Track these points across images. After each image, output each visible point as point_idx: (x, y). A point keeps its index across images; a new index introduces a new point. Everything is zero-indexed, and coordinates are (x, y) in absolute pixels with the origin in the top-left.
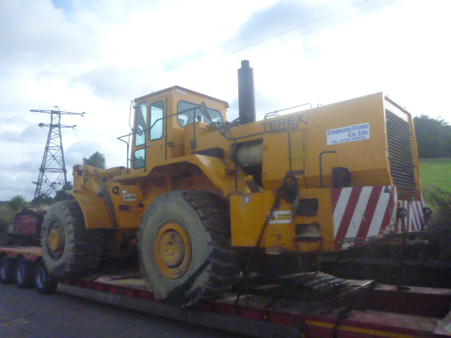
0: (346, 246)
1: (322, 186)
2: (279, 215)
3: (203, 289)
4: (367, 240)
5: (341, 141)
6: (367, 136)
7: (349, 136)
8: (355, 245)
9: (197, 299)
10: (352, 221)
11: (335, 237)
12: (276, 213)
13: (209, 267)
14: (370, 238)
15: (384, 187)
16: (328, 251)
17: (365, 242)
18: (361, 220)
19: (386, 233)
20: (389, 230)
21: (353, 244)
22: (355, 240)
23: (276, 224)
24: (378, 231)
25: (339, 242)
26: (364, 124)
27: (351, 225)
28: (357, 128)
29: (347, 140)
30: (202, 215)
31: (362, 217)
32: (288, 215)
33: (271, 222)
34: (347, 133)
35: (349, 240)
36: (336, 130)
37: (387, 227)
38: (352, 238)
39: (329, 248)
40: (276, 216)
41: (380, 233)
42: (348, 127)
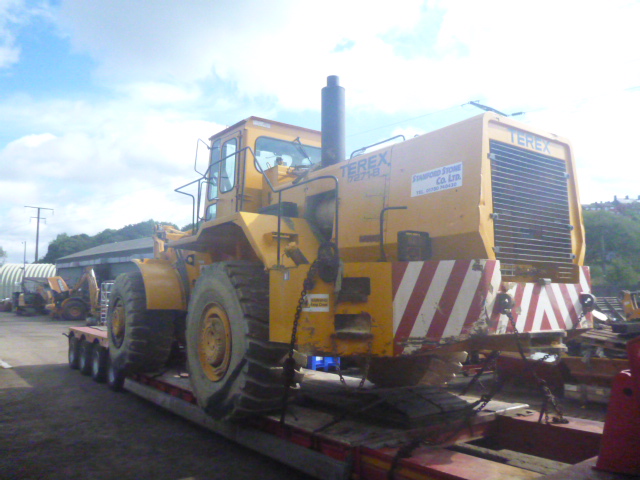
0: (409, 349)
1: (383, 259)
2: (312, 300)
3: (240, 398)
4: (441, 342)
5: (428, 190)
6: (459, 183)
7: (438, 183)
8: (423, 350)
9: (234, 410)
10: (421, 311)
11: (394, 335)
12: (311, 297)
13: (246, 368)
14: (447, 339)
15: (473, 262)
16: (381, 355)
17: (440, 345)
18: (433, 312)
19: (473, 332)
20: (477, 328)
21: (420, 346)
22: (424, 341)
23: (310, 313)
24: (460, 329)
25: (400, 343)
26: (456, 164)
27: (419, 318)
28: (448, 170)
29: (435, 189)
30: (241, 295)
31: (437, 306)
32: (325, 300)
33: (306, 310)
34: (435, 178)
35: (415, 341)
36: (421, 174)
37: (474, 324)
38: (419, 339)
39: (384, 352)
40: (310, 302)
41: (463, 332)
42: (437, 169)
